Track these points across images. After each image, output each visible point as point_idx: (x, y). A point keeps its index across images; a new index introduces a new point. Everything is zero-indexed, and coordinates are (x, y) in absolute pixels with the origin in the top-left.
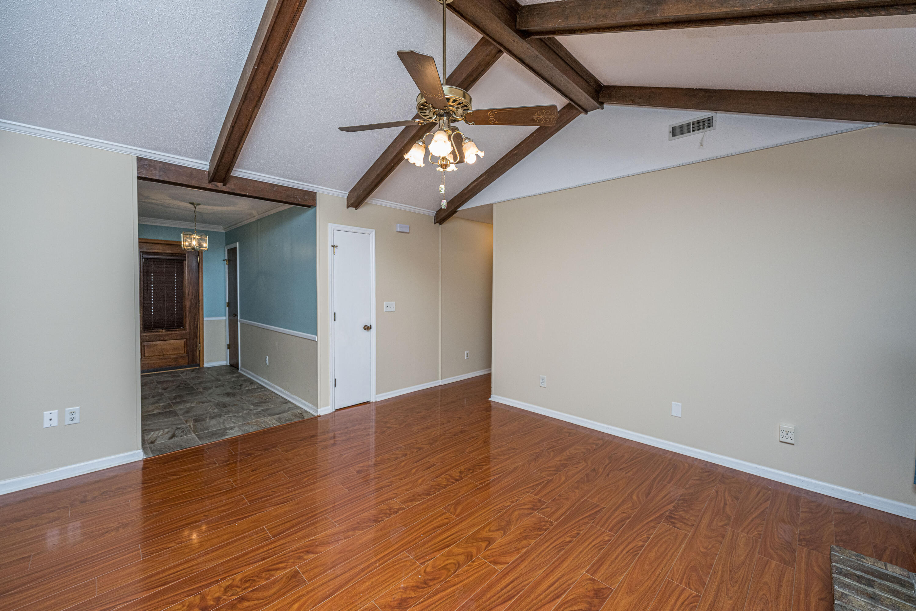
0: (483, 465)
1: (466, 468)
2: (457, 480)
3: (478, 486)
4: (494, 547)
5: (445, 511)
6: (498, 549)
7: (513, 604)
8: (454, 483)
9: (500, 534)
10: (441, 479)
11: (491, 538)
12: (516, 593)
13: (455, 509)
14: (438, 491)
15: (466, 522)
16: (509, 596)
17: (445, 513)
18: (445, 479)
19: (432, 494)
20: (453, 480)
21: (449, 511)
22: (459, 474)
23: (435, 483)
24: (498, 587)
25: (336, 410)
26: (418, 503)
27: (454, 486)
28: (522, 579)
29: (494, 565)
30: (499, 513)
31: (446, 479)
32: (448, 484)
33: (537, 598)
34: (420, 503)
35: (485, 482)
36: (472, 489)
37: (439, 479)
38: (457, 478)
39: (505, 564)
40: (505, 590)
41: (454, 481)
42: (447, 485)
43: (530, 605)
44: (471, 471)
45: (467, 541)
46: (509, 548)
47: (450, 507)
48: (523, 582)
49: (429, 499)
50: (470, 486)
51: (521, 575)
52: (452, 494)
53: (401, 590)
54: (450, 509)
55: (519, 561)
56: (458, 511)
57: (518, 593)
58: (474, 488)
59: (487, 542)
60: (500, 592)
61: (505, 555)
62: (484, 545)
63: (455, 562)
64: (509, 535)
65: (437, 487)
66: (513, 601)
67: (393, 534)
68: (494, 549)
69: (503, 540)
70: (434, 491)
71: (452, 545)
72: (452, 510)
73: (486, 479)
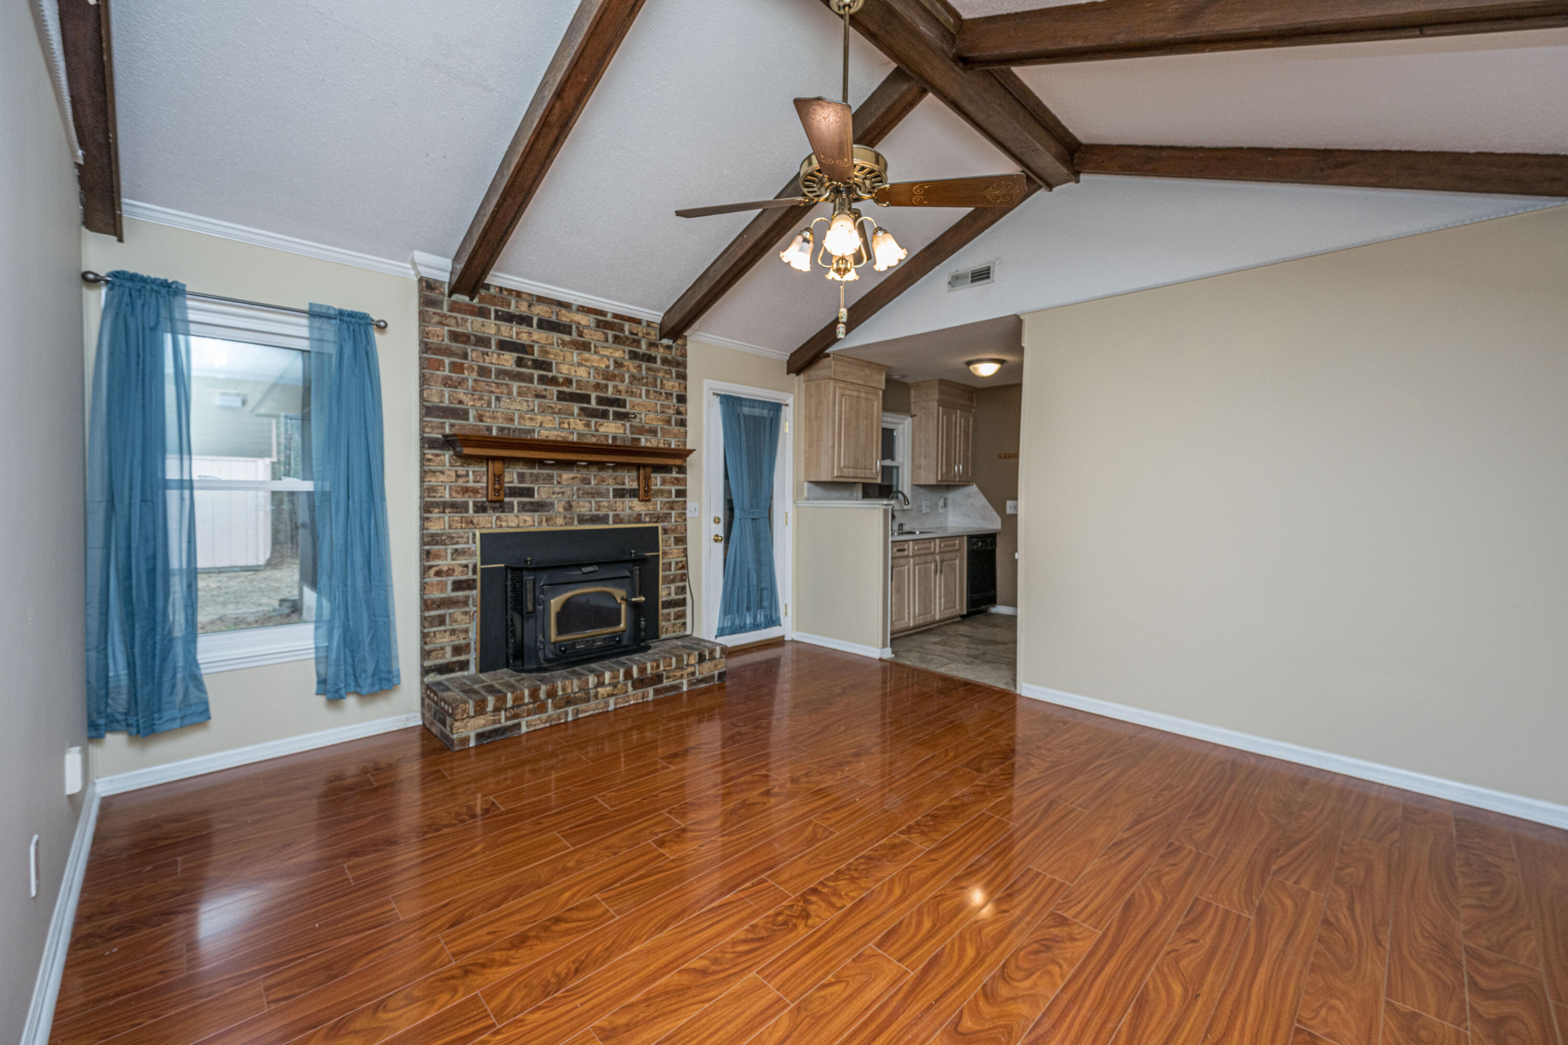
0: (745, 941)
1: (791, 930)
2: (814, 891)
3: (769, 877)
5: (831, 829)
8: (821, 883)
10: (852, 894)
13: (814, 832)
14: (851, 864)
17: (831, 826)
18: (843, 893)
19: (861, 857)
20: (825, 890)
21: (825, 829)
22: (812, 908)
23: (863, 885)
26: (881, 842)
27: (821, 875)
31: (840, 896)
32: (834, 881)
34: (878, 841)
35: (753, 885)
36: (782, 869)
37: (857, 895)
38: (814, 898)
41: (820, 888)
42: (836, 878)
44: (780, 918)
47: (824, 835)
49: (864, 849)
50: (785, 876)
52: (822, 857)
54: (823, 832)
56: (810, 828)
58: (778, 872)
65: (856, 875)
70: (858, 865)
72: (820, 830)
73: (748, 893)
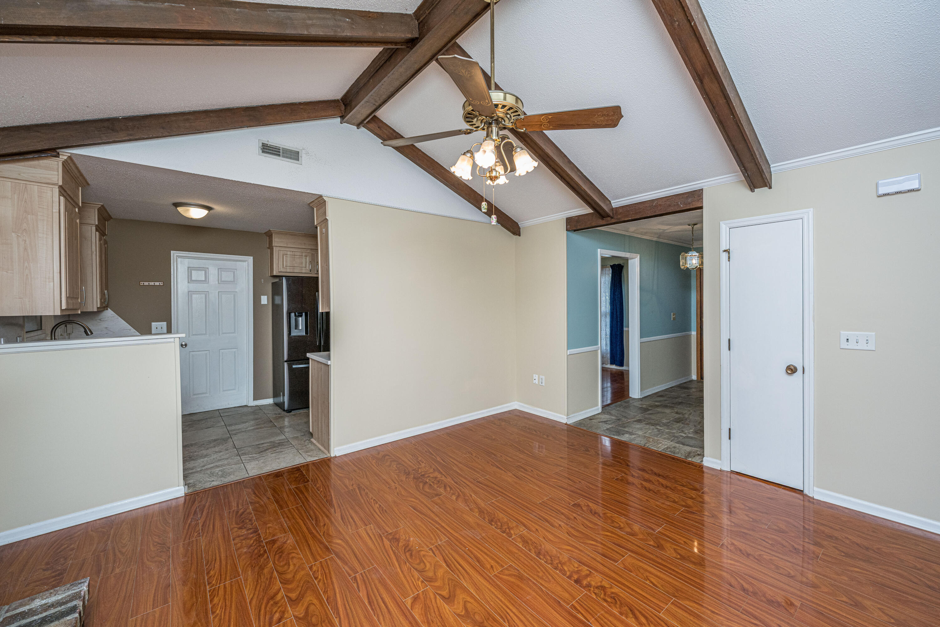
4: (438, 602)
6: (435, 605)
7: (364, 603)
9: (458, 611)
11: (454, 601)
12: (373, 607)
15: (483, 582)
16: (373, 602)
24: (385, 596)
25: (732, 472)
28: (387, 616)
29: (413, 597)
30: (502, 617)
33: (360, 624)
39: (412, 606)
40: (380, 600)
43: (355, 615)
45: (452, 580)
46: (433, 615)
48: (383, 616)
51: (392, 617)
53: (407, 538)
55: (411, 619)
57: (372, 609)
59: (447, 596)
60: (380, 597)
61: (423, 609)
62: (445, 593)
63: (427, 569)
64: (456, 620)
66: (367, 604)
67: (471, 532)
68: (436, 601)
69: (448, 612)
71: (450, 569)
